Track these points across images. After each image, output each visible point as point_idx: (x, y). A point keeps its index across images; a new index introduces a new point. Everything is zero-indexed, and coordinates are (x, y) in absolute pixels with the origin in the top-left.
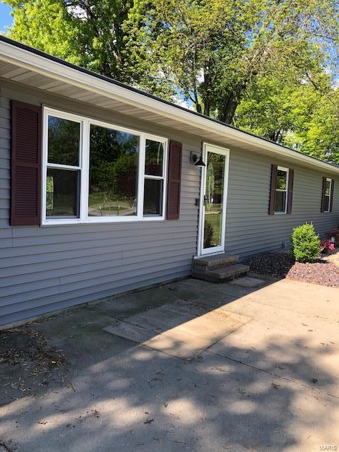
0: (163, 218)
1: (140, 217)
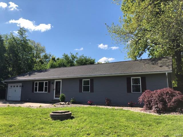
0: (47, 92)
1: (44, 92)
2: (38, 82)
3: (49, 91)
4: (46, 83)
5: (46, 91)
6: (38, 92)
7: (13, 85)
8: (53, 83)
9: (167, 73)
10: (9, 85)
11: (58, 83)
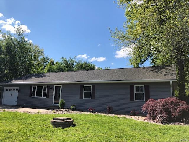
0: (46, 97)
1: (42, 97)
2: (36, 86)
3: (48, 97)
4: (45, 88)
5: (44, 96)
6: (35, 97)
7: (9, 88)
8: (52, 88)
9: (171, 82)
10: (5, 89)
11: (58, 88)
